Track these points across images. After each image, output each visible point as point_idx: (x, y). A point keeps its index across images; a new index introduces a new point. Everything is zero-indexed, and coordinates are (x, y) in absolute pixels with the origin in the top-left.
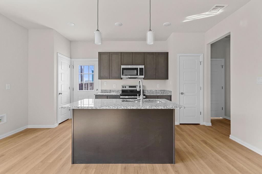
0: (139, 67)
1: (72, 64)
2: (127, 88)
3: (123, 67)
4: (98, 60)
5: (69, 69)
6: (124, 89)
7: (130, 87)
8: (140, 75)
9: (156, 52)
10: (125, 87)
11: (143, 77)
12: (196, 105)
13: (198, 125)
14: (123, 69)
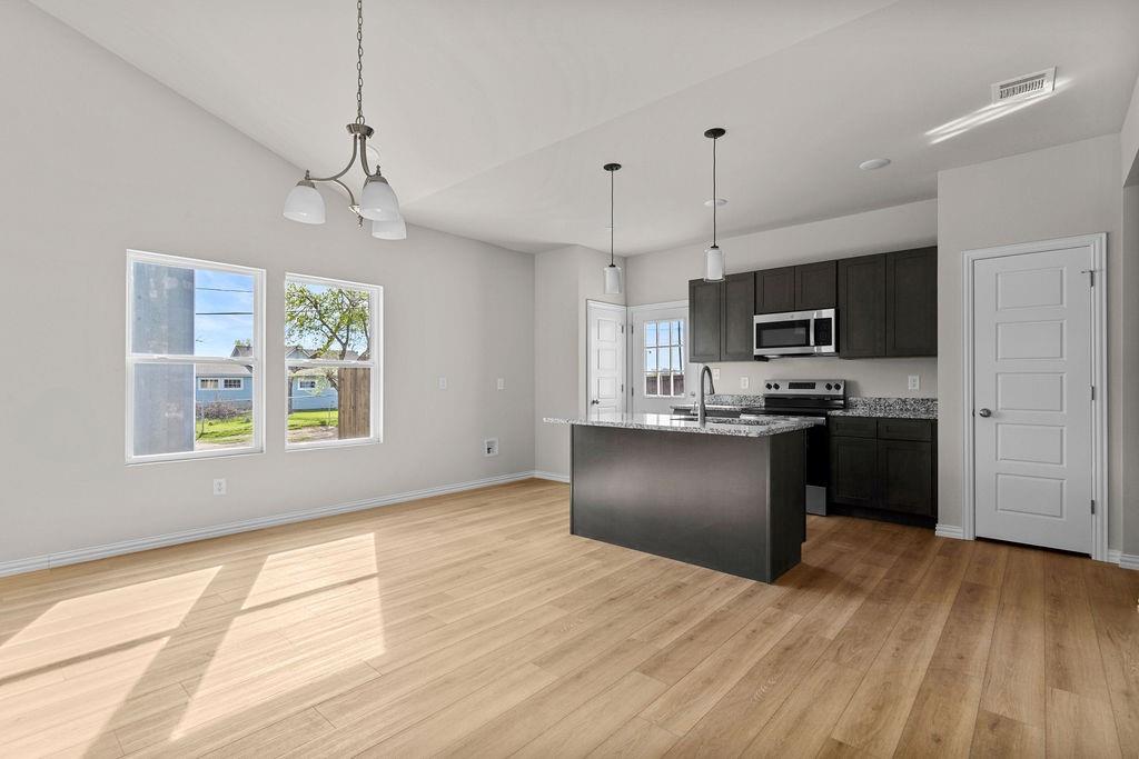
0: (813, 315)
1: (629, 322)
2: (784, 390)
3: (758, 319)
4: (687, 302)
5: (621, 337)
6: (773, 391)
7: (792, 386)
8: (816, 345)
9: (886, 254)
10: (777, 387)
11: (831, 349)
12: (1065, 465)
13: (1085, 560)
14: (761, 327)
